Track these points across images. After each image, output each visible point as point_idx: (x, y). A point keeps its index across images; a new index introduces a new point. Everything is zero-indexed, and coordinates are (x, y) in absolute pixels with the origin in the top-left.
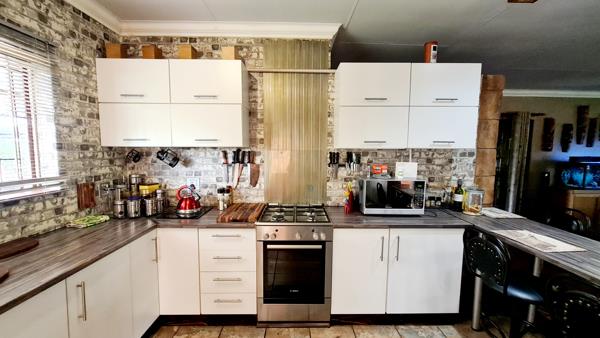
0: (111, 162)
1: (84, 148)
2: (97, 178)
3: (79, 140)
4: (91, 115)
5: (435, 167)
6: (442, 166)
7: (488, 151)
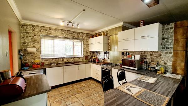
0: (91, 53)
1: (87, 51)
2: (88, 56)
3: (86, 50)
4: (88, 47)
5: (154, 57)
6: (157, 57)
7: (179, 52)
